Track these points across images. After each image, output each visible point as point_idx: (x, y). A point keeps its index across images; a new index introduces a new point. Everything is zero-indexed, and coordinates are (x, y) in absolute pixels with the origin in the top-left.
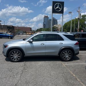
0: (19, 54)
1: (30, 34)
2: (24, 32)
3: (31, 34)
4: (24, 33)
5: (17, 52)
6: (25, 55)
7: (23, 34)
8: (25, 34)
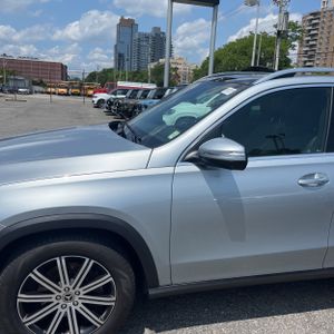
0: (107, 278)
1: (60, 90)
2: (35, 83)
3: (65, 91)
4: (37, 88)
5: (88, 264)
6: (156, 285)
7: (31, 93)
8: (42, 93)
